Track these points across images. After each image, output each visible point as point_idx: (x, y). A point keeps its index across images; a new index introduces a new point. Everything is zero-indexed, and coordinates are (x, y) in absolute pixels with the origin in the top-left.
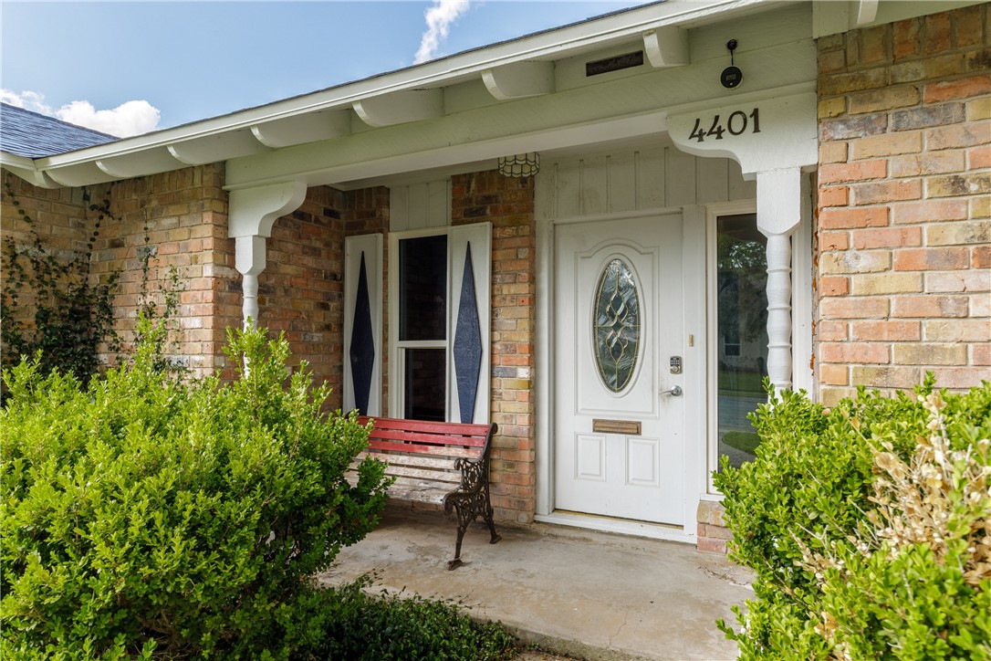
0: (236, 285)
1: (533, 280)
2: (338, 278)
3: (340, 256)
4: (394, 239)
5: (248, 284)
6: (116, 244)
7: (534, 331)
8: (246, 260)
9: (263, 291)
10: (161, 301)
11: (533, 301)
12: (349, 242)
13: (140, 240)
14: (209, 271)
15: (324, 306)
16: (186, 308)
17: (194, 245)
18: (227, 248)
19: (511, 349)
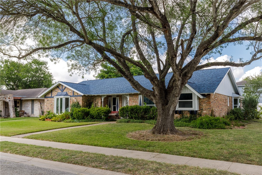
0: (102, 102)
1: (122, 101)
2: (108, 101)
3: (108, 99)
4: (112, 97)
5: (103, 102)
6: (93, 99)
7: (122, 105)
8: (103, 100)
9: (104, 102)
10: (97, 103)
11: (122, 103)
12: (109, 98)
13: (95, 99)
14: (100, 101)
15: (107, 103)
16: (99, 103)
17: (99, 99)
18: (101, 99)
19: (120, 106)
